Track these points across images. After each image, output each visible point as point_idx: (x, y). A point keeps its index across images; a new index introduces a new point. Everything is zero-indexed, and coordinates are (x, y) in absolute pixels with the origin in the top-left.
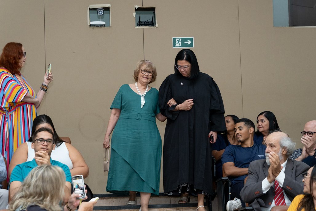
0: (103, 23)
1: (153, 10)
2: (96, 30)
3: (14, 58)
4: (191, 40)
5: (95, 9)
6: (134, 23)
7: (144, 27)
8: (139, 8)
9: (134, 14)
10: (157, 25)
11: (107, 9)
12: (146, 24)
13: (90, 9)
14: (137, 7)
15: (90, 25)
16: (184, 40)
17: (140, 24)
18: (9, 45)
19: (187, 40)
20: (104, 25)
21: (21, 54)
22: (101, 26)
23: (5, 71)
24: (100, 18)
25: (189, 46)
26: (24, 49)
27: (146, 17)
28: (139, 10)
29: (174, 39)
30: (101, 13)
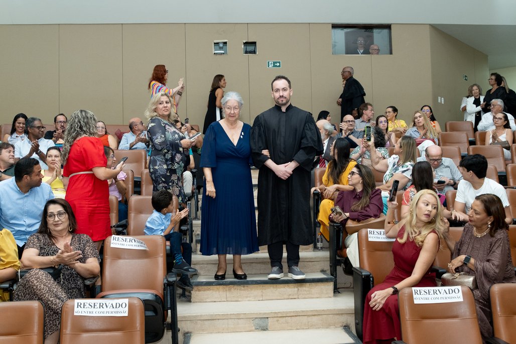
0: (223, 52)
1: (254, 43)
2: (218, 56)
3: (162, 75)
4: (279, 63)
5: (218, 43)
6: (243, 51)
7: (249, 54)
8: (246, 42)
9: (243, 46)
10: (257, 53)
11: (225, 43)
12: (250, 52)
13: (214, 43)
14: (244, 41)
15: (215, 54)
16: (274, 63)
17: (246, 52)
18: (157, 67)
19: (276, 63)
20: (224, 54)
21: (165, 72)
22: (222, 54)
23: (157, 82)
24: (221, 48)
25: (278, 66)
26: (167, 68)
27: (250, 48)
28: (246, 44)
29: (269, 62)
30: (221, 45)
